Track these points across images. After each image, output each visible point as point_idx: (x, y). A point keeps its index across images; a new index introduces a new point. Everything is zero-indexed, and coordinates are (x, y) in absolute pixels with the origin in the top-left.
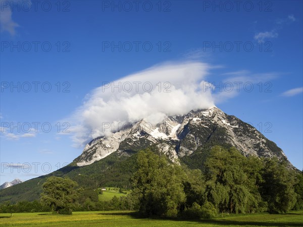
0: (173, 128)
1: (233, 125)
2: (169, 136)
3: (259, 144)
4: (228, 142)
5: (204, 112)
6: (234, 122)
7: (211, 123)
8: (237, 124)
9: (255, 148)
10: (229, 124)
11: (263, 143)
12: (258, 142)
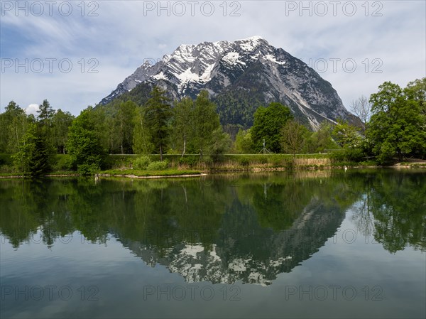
0: (207, 67)
1: (279, 60)
2: (200, 78)
3: (306, 83)
4: (261, 82)
5: (244, 45)
6: (281, 57)
7: (249, 58)
8: (284, 59)
9: (300, 88)
10: (274, 60)
11: (312, 82)
12: (306, 81)
